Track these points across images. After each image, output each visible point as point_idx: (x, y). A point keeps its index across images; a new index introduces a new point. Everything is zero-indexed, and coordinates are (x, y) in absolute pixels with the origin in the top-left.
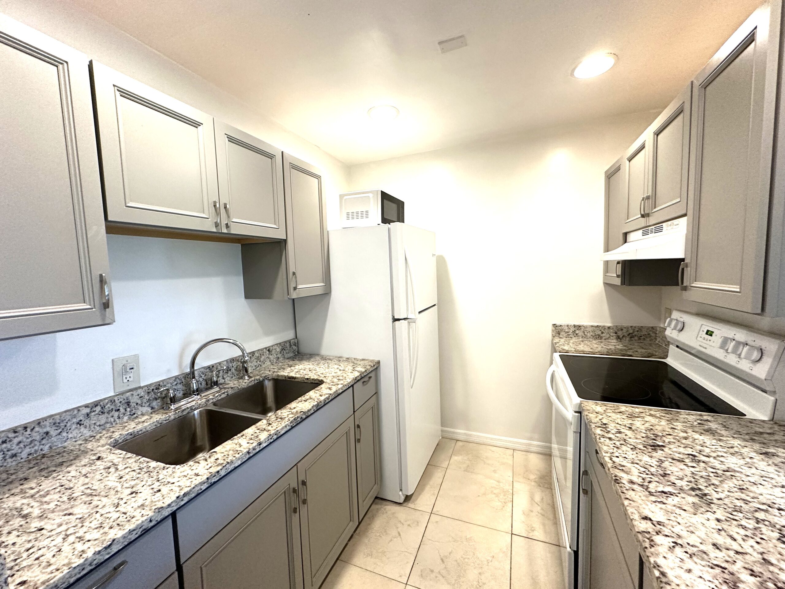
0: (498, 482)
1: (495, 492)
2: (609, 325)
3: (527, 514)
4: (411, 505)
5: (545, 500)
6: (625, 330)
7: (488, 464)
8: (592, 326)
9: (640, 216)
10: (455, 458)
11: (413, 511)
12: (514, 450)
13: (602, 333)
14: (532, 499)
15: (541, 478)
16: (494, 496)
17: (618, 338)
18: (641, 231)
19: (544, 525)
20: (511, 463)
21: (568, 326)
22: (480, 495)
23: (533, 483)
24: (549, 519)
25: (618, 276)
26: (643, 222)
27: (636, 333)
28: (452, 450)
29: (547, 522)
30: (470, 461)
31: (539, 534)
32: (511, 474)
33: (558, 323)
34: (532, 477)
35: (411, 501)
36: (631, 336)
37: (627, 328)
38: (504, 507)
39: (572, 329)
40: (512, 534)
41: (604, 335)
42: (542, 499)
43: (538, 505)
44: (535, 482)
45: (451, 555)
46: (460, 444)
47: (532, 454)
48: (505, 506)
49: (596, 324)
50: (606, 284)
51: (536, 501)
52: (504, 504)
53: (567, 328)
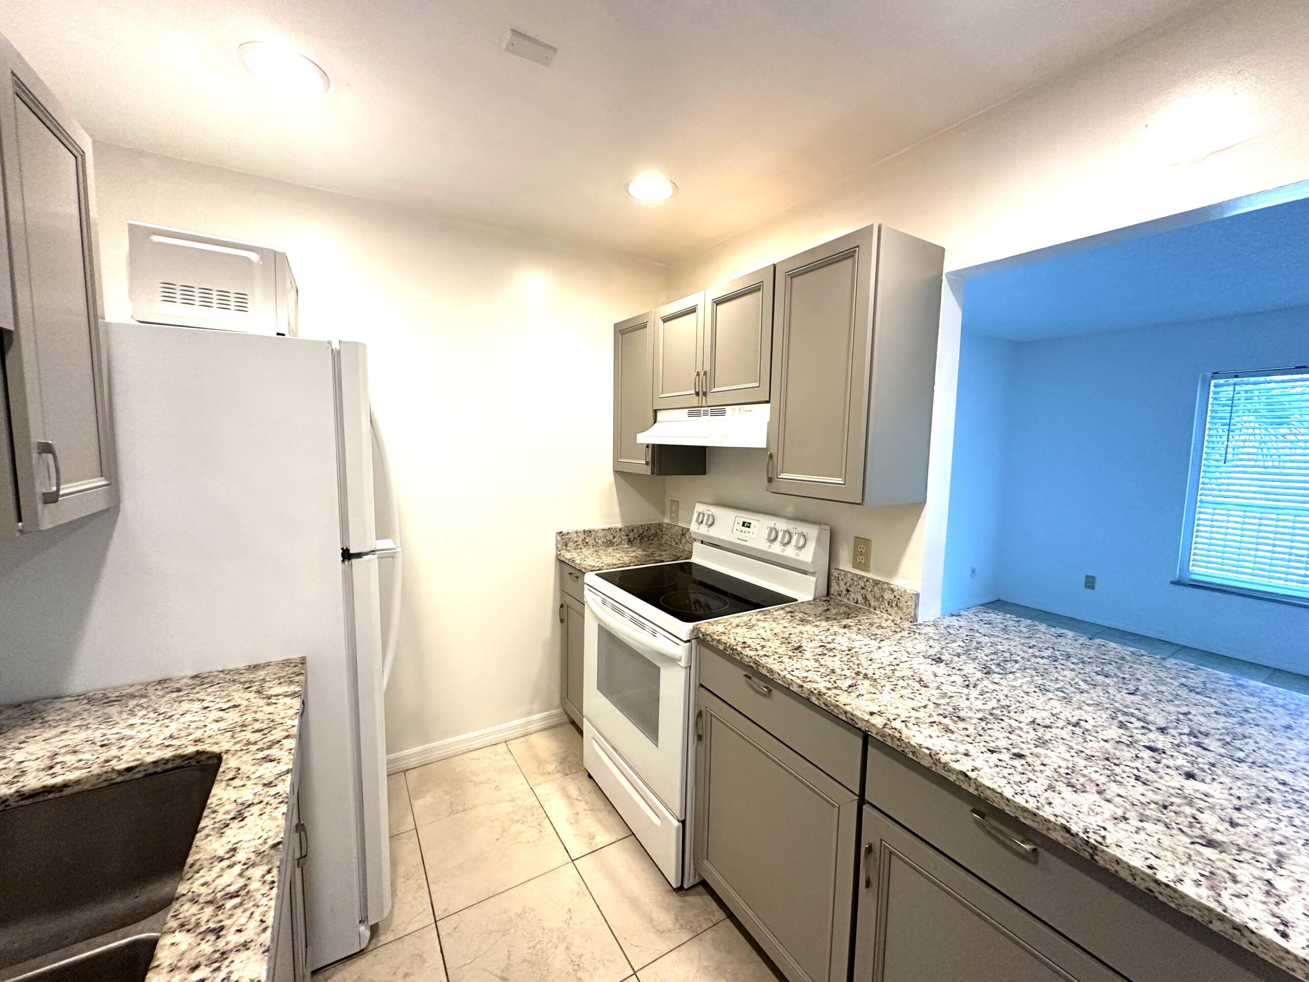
0: (512, 800)
1: (516, 818)
2: (619, 526)
3: (575, 821)
4: (384, 939)
5: (583, 789)
6: (636, 531)
7: (482, 783)
8: (603, 530)
9: (693, 392)
10: (419, 804)
11: (398, 945)
12: (505, 742)
13: (614, 537)
14: (568, 797)
15: (561, 763)
16: (519, 825)
17: (630, 542)
18: (686, 411)
19: (600, 821)
20: (513, 763)
21: (577, 532)
22: (499, 836)
23: (558, 776)
24: (601, 811)
25: (647, 463)
26: (695, 401)
27: (645, 533)
28: (405, 792)
29: (600, 815)
30: (449, 793)
31: (602, 838)
32: (523, 780)
33: (565, 531)
34: (551, 767)
35: (381, 931)
36: (641, 536)
37: (638, 528)
38: (541, 832)
39: (582, 536)
40: (573, 861)
41: (615, 539)
42: (580, 790)
43: (579, 800)
44: (558, 772)
45: (511, 958)
46: (411, 775)
47: (533, 735)
48: (543, 830)
49: (607, 527)
50: (616, 472)
51: (574, 797)
52: (539, 827)
53: (575, 535)
